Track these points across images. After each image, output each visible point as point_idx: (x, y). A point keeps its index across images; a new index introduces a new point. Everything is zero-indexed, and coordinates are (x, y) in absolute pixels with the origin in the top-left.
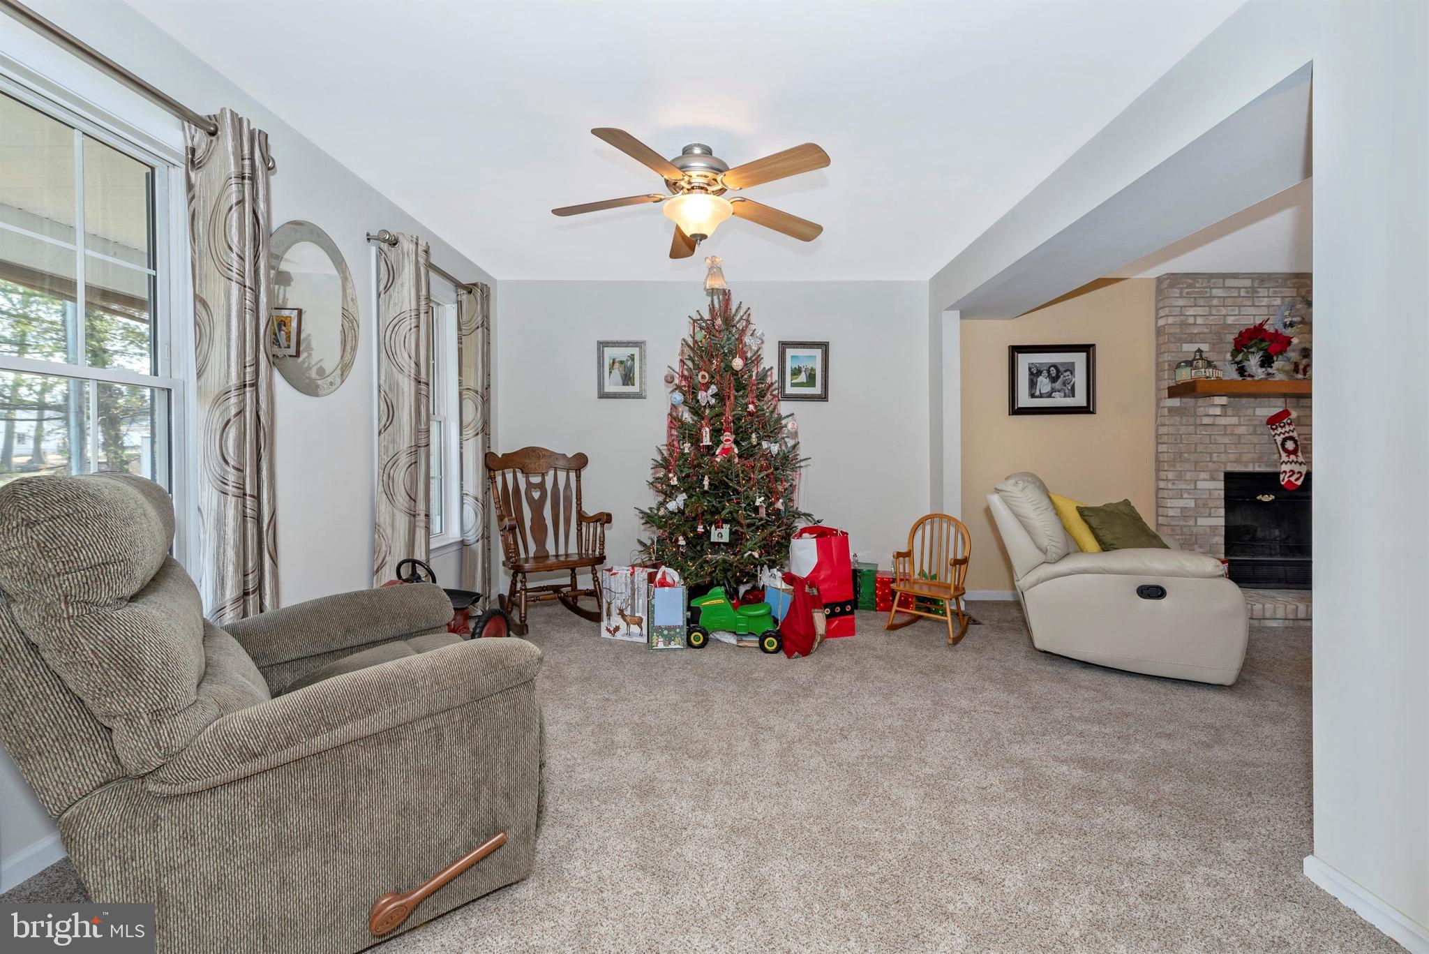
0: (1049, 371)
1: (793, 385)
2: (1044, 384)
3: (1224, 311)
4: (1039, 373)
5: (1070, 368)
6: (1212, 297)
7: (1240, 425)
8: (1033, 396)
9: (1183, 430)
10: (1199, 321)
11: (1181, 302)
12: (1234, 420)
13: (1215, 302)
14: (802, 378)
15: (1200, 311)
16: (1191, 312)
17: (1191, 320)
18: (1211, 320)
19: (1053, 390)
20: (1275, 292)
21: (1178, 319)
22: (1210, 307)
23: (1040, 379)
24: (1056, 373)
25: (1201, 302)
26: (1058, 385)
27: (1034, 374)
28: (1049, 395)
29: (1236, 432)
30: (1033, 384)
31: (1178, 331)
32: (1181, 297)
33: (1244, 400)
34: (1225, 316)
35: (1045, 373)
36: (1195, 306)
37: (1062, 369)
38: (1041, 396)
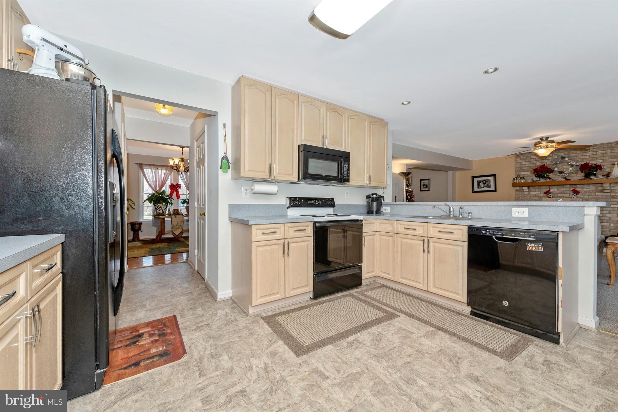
0: (483, 182)
1: (423, 188)
2: (482, 185)
3: (535, 162)
4: (480, 182)
5: (489, 180)
6: (531, 159)
7: (541, 194)
8: (479, 188)
9: (520, 195)
10: (527, 166)
11: (520, 161)
12: (539, 193)
13: (532, 160)
14: (425, 187)
15: (527, 163)
16: (524, 163)
17: (524, 166)
18: (531, 165)
19: (484, 186)
20: (555, 155)
21: (519, 166)
22: (530, 161)
23: (480, 184)
24: (485, 182)
25: (527, 160)
26: (486, 185)
27: (479, 183)
28: (483, 188)
29: (539, 196)
30: (478, 185)
31: (519, 169)
32: (520, 160)
33: (542, 187)
34: (536, 163)
35: (482, 182)
36: (525, 162)
37: (487, 181)
38: (481, 188)
